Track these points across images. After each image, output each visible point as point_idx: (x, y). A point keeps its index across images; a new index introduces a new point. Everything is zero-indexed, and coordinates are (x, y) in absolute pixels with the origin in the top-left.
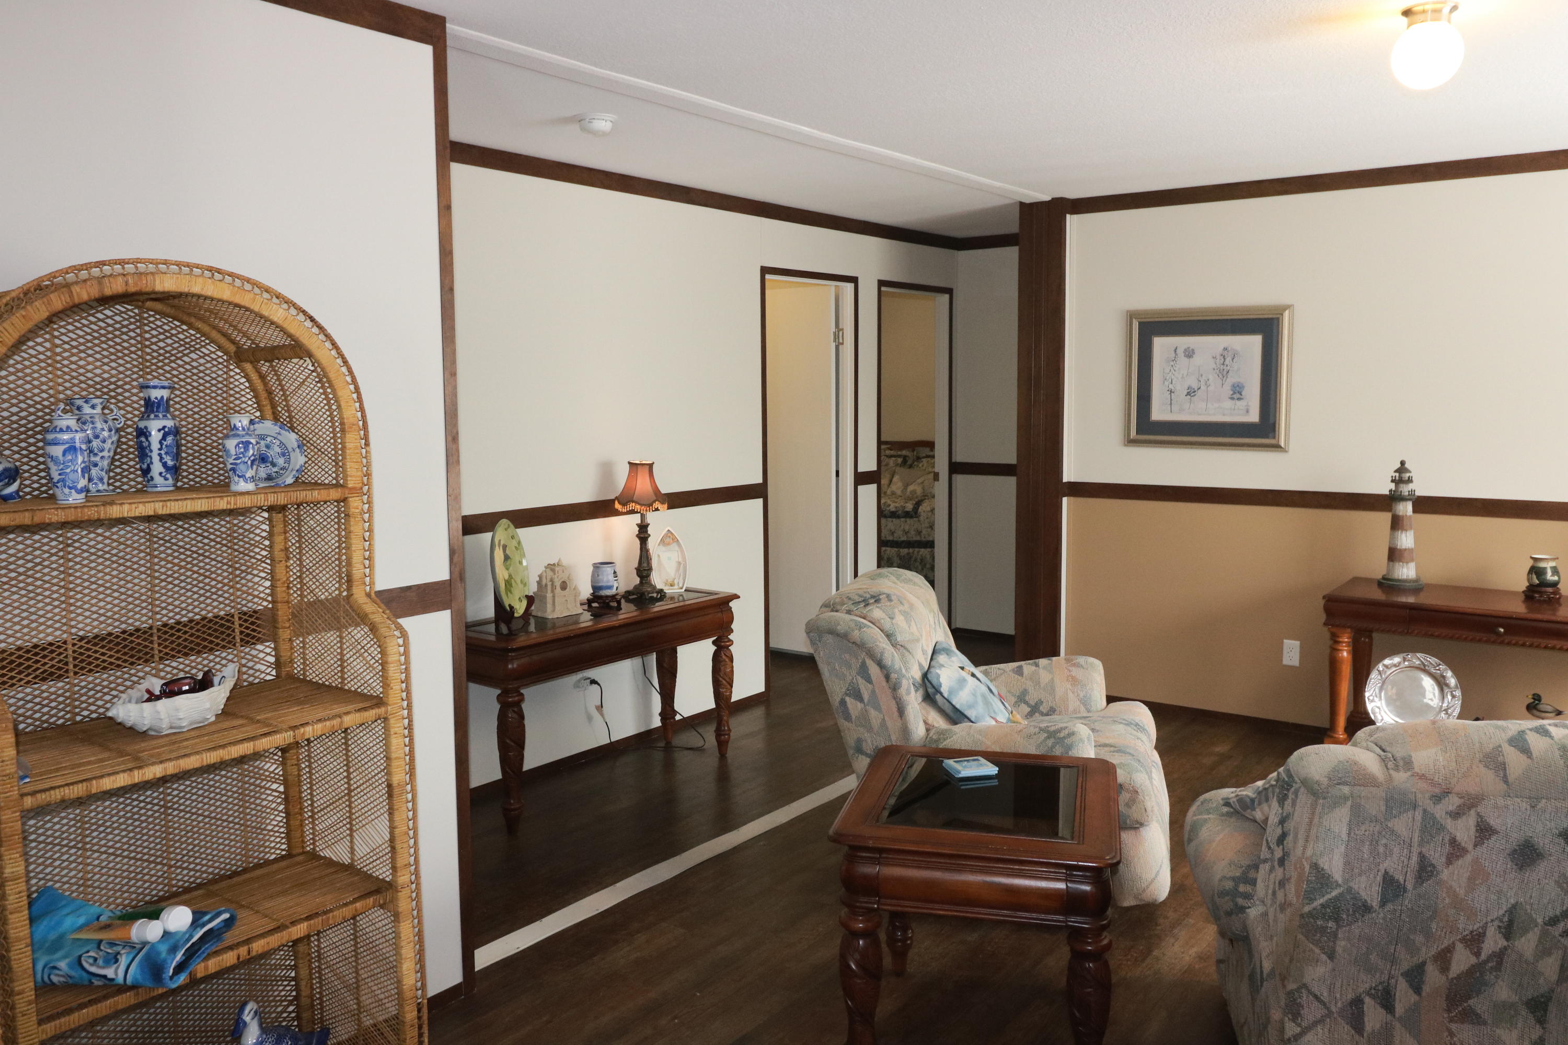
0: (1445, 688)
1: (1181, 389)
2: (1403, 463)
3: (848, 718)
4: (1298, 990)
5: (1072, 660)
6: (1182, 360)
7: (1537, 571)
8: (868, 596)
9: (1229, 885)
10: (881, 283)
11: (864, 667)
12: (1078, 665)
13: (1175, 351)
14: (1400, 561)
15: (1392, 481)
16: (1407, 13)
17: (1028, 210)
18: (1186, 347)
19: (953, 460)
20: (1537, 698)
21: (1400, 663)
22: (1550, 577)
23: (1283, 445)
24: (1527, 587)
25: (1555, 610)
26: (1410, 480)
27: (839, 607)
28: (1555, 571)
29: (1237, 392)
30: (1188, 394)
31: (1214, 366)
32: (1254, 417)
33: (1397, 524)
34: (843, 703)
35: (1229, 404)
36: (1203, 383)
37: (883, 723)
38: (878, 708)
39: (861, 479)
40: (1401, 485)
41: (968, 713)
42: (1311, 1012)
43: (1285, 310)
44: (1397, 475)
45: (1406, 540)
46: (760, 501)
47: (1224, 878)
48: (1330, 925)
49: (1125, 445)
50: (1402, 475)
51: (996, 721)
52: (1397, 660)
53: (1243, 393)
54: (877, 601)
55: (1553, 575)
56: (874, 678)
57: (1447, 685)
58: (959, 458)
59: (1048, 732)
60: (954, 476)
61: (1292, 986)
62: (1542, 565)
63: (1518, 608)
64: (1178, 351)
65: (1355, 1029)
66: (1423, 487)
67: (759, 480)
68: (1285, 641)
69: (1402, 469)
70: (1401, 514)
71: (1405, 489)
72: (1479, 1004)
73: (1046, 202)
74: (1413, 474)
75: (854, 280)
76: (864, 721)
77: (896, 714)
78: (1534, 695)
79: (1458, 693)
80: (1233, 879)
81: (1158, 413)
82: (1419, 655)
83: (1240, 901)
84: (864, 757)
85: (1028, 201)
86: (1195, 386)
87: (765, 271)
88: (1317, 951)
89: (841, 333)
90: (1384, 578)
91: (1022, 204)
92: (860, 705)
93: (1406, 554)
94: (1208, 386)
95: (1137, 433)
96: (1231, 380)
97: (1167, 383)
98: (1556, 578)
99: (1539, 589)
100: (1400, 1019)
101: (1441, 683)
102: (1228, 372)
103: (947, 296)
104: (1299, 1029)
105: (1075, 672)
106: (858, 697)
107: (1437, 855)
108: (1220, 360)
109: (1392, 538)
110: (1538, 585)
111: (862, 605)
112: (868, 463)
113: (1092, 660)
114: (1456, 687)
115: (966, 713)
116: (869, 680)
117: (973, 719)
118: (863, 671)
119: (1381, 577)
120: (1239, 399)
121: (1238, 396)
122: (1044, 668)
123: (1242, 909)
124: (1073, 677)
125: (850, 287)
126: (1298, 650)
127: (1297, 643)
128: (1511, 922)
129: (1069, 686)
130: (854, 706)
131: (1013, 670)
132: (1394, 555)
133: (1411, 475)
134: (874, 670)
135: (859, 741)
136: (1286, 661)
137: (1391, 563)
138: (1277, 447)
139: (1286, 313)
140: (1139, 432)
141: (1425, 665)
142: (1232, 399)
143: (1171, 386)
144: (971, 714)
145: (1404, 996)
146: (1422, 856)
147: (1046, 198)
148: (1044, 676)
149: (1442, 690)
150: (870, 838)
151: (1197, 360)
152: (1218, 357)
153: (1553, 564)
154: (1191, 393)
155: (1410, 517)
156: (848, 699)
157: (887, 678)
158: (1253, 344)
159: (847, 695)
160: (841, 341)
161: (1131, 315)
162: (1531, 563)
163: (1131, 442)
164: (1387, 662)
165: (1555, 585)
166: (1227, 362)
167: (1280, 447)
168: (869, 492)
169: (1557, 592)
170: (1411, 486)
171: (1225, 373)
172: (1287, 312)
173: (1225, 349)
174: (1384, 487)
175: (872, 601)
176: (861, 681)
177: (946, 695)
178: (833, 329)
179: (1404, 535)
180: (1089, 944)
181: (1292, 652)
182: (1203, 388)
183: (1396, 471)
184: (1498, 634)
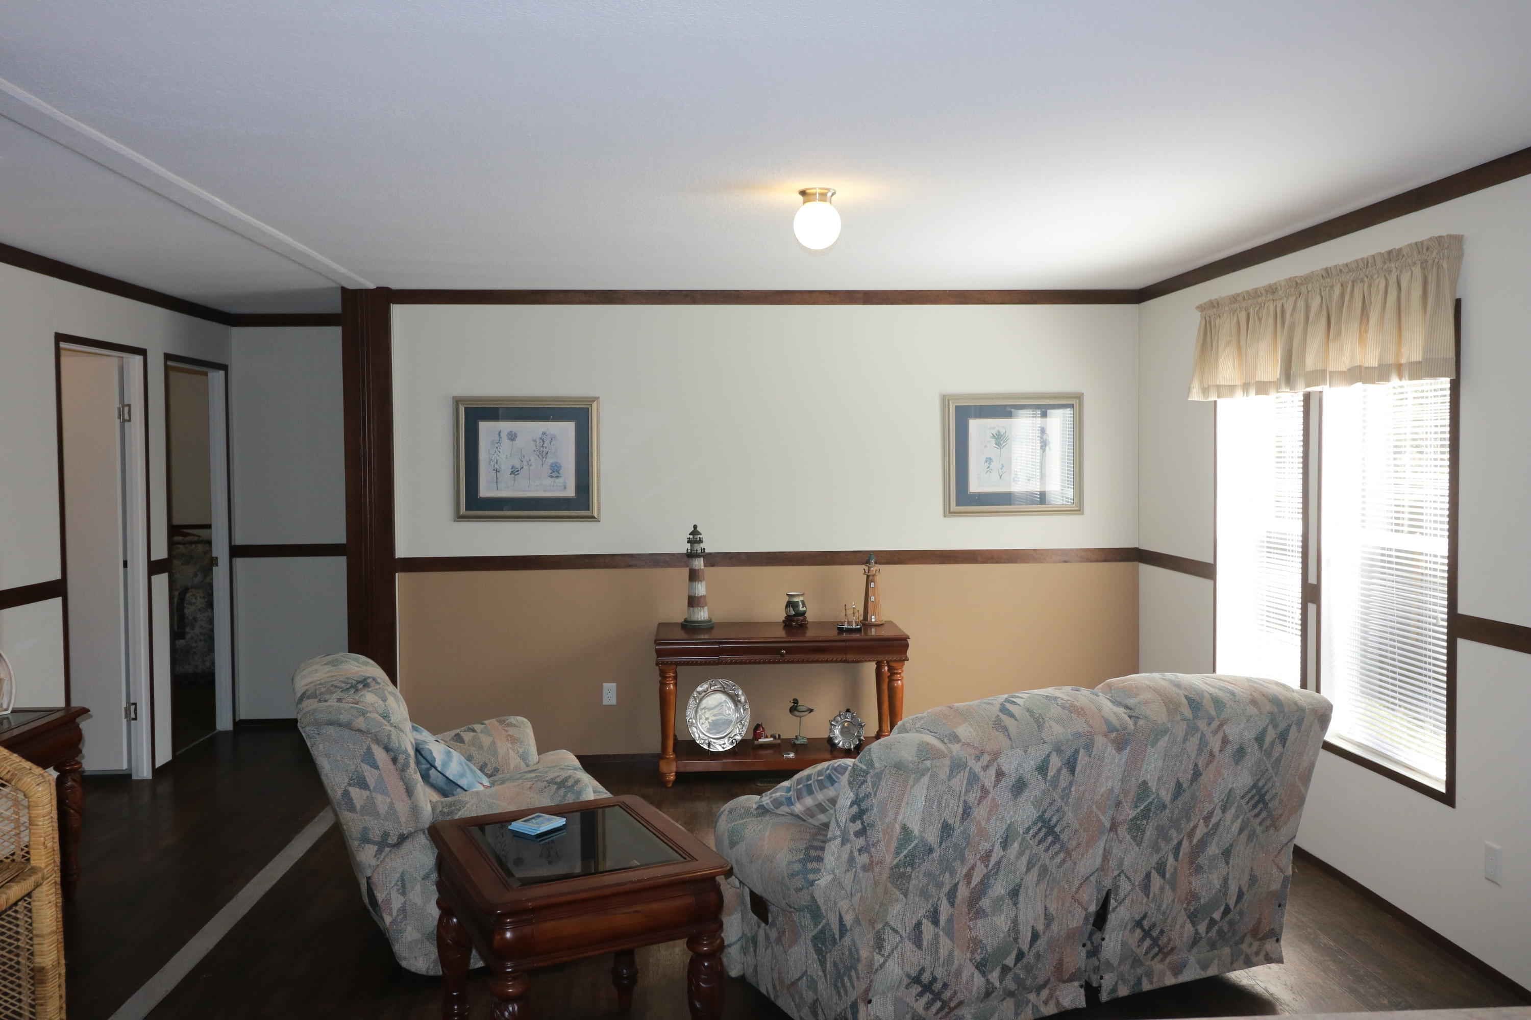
0: (738, 703)
1: (506, 468)
2: (695, 527)
3: (352, 808)
4: (883, 929)
5: (504, 721)
6: (506, 442)
7: (791, 604)
8: (354, 682)
9: (797, 867)
10: (168, 357)
11: (369, 753)
12: (511, 725)
13: (499, 435)
14: (698, 606)
15: (688, 542)
16: (803, 193)
17: (351, 296)
18: (509, 430)
19: (233, 544)
20: (796, 701)
21: (707, 689)
22: (801, 609)
23: (596, 516)
24: (785, 618)
25: (804, 634)
26: (701, 541)
27: (327, 697)
28: (804, 605)
29: (556, 471)
30: (512, 473)
31: (534, 448)
32: (570, 492)
33: (694, 576)
34: (346, 793)
35: (548, 481)
36: (525, 463)
37: (391, 806)
38: (385, 793)
39: (154, 568)
40: (696, 545)
41: (460, 782)
42: (891, 940)
43: (594, 401)
44: (691, 537)
45: (701, 589)
46: (59, 600)
47: (790, 863)
48: (908, 870)
49: (455, 521)
50: (695, 537)
51: (484, 786)
52: (705, 686)
53: (560, 472)
54: (366, 685)
55: (803, 607)
56: (380, 764)
57: (739, 701)
58: (238, 541)
59: (556, 783)
60: (234, 559)
61: (879, 926)
62: (796, 599)
63: (780, 633)
64: (502, 434)
65: (917, 946)
66: (711, 545)
67: (57, 575)
68: (604, 684)
69: (695, 532)
70: (697, 568)
71: (698, 548)
72: (985, 903)
73: (371, 290)
74: (704, 536)
75: (142, 352)
76: (370, 808)
77: (404, 795)
78: (794, 700)
79: (747, 706)
80: (800, 861)
81: (485, 491)
82: (720, 680)
83: (811, 877)
84: (371, 846)
85: (350, 286)
86: (518, 466)
87: (60, 338)
88: (898, 893)
89: (126, 409)
90: (686, 621)
91: (344, 289)
92: (366, 793)
93: (702, 600)
94: (529, 465)
95: (466, 510)
96: (550, 460)
97: (492, 463)
98: (804, 609)
99: (796, 618)
100: (943, 930)
101: (734, 699)
102: (547, 453)
103: (222, 373)
104: (883, 959)
105: (511, 731)
106: (362, 784)
107: (972, 798)
108: (539, 443)
109: (690, 588)
110: (794, 615)
111: (352, 691)
112: (160, 552)
113: (520, 718)
114: (746, 702)
115: (459, 783)
116: (375, 766)
117: (465, 788)
118: (369, 758)
119: (683, 620)
120: (557, 477)
121: (556, 474)
122: (482, 732)
123: (812, 883)
124: (511, 736)
125: (139, 359)
126: (615, 690)
127: (615, 684)
128: (1007, 836)
129: (510, 745)
130: (356, 794)
131: (453, 739)
132: (693, 601)
133: (701, 536)
134: (380, 755)
135: (365, 830)
136: (606, 702)
137: (691, 609)
138: (592, 517)
139: (594, 405)
140: (468, 508)
141: (724, 688)
142: (551, 477)
143: (496, 466)
144: (463, 782)
145: (945, 910)
146: (965, 802)
147: (372, 286)
148: (486, 740)
149: (736, 705)
150: (528, 900)
151: (519, 442)
152: (538, 440)
153: (801, 598)
154: (515, 472)
155: (703, 569)
156: (351, 789)
157: (395, 760)
158: (566, 430)
159: (350, 785)
160: (127, 417)
161: (457, 401)
162: (787, 599)
163: (460, 517)
164: (699, 689)
165: (804, 613)
166: (546, 445)
167: (595, 518)
168: (161, 581)
169: (805, 619)
170: (702, 546)
171: (544, 454)
172: (595, 403)
173: (544, 433)
174: (683, 547)
175: (360, 686)
176: (366, 767)
177: (439, 769)
178: (116, 404)
179: (700, 585)
180: (705, 945)
181: (610, 693)
182: (526, 467)
183: (690, 534)
184: (782, 655)
